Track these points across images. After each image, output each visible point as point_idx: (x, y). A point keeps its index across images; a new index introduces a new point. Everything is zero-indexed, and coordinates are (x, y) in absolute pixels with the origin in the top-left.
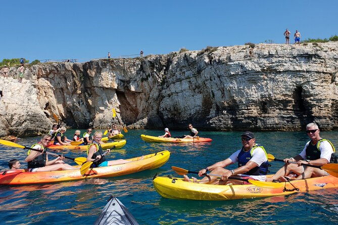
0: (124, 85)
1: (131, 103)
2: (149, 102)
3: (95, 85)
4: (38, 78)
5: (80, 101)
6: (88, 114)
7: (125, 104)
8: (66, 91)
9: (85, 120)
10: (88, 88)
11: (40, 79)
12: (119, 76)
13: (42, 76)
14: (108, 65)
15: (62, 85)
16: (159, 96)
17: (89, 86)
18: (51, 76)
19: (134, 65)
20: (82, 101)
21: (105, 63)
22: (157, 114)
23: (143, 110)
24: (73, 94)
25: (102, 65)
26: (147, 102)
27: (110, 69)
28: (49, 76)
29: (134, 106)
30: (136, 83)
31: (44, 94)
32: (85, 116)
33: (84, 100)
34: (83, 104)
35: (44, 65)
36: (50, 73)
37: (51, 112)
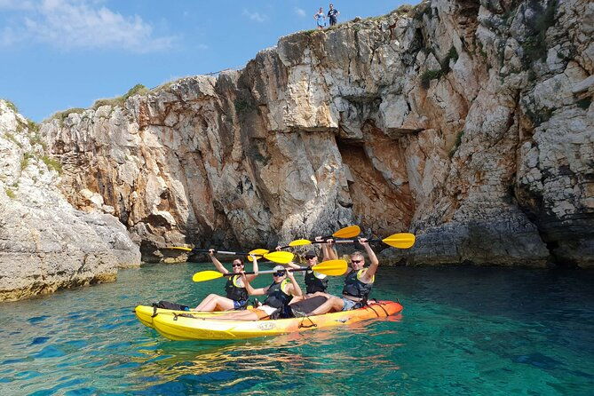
0: (361, 115)
1: (389, 174)
2: (462, 153)
3: (274, 126)
4: (141, 129)
5: (244, 179)
6: (264, 216)
7: (369, 181)
8: (208, 156)
9: (259, 232)
10: (260, 139)
11: (146, 132)
12: (342, 84)
13: (151, 124)
14: (307, 52)
15: (199, 142)
16: (511, 122)
17: (261, 134)
18: (170, 120)
19: (393, 36)
20: (248, 181)
21: (295, 48)
22: (504, 199)
23: (436, 190)
24: (223, 162)
25: (289, 58)
26: (451, 155)
27: (313, 69)
28: (167, 122)
29: (399, 182)
30: (401, 101)
31: (156, 169)
32: (257, 223)
33: (252, 176)
34: (251, 188)
35: (152, 94)
36: (167, 112)
37: (176, 215)
